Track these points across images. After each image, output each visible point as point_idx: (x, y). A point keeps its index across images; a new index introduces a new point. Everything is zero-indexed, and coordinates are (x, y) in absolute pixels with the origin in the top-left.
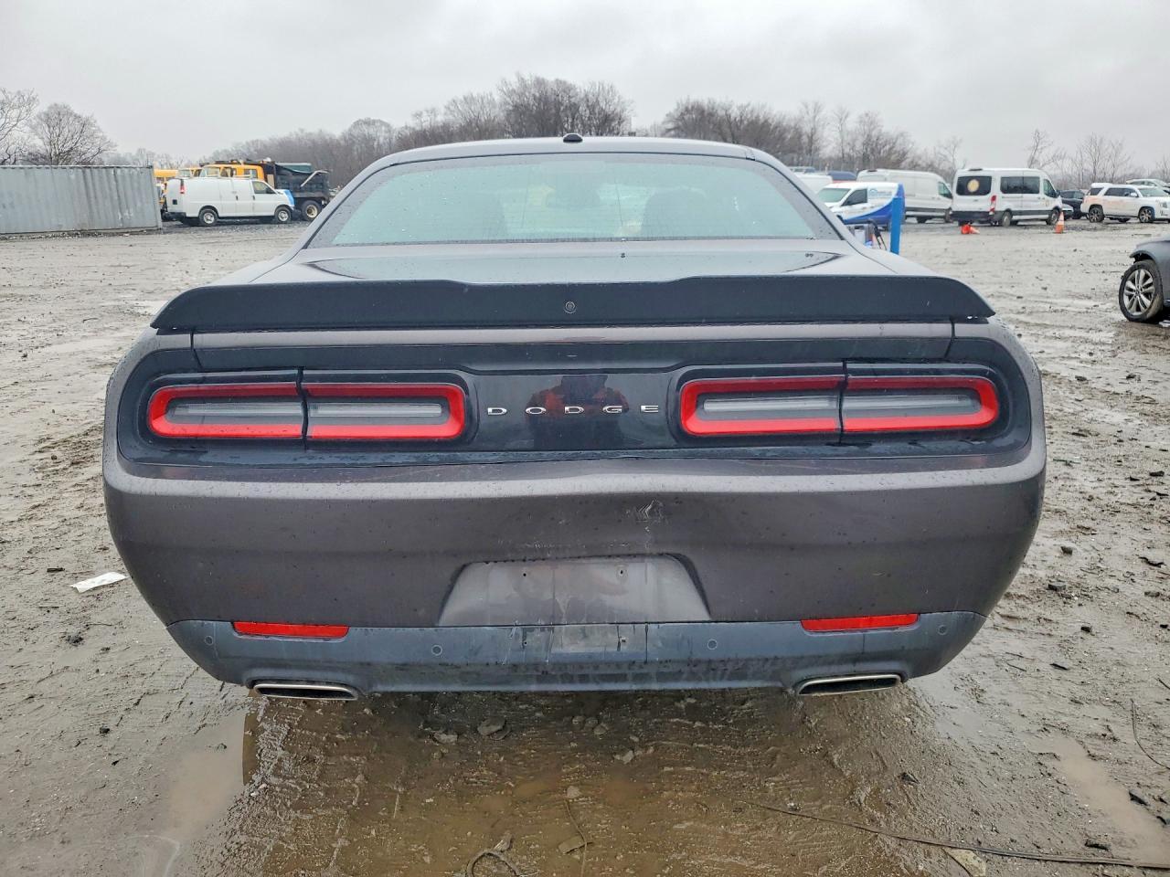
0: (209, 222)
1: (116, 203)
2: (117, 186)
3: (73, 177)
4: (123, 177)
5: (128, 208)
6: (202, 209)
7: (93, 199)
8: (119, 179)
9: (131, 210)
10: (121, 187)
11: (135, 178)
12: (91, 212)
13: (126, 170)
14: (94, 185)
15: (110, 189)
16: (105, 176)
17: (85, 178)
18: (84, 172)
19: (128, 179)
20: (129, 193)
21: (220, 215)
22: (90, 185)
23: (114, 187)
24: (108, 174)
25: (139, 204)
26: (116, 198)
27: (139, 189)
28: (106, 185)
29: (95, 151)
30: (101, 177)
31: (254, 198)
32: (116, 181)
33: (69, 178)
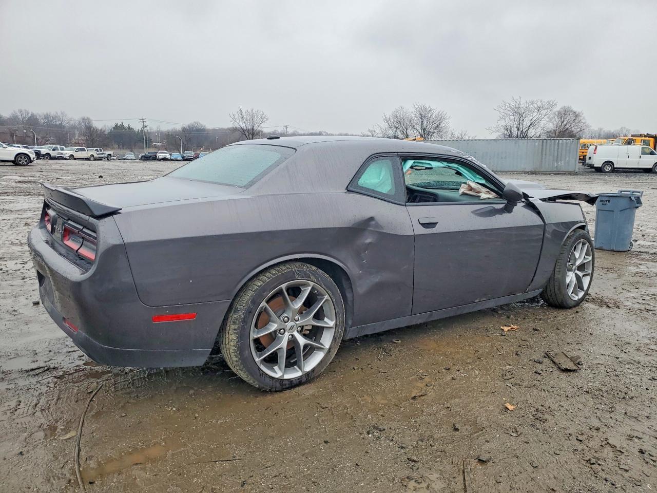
0: (607, 170)
1: (556, 158)
2: (558, 149)
3: (537, 144)
4: (562, 144)
5: (561, 160)
6: (604, 163)
7: (544, 155)
8: (560, 145)
9: (563, 162)
10: (560, 150)
11: (569, 145)
12: (541, 161)
13: (565, 141)
14: (546, 148)
15: (554, 150)
16: (553, 144)
17: (542, 145)
18: (543, 142)
19: (565, 145)
20: (564, 153)
21: (615, 166)
22: (544, 149)
23: (556, 149)
24: (555, 143)
25: (567, 159)
26: (556, 155)
27: (570, 150)
28: (552, 147)
29: (578, 130)
30: (550, 146)
31: (640, 157)
32: (558, 146)
33: (535, 144)
